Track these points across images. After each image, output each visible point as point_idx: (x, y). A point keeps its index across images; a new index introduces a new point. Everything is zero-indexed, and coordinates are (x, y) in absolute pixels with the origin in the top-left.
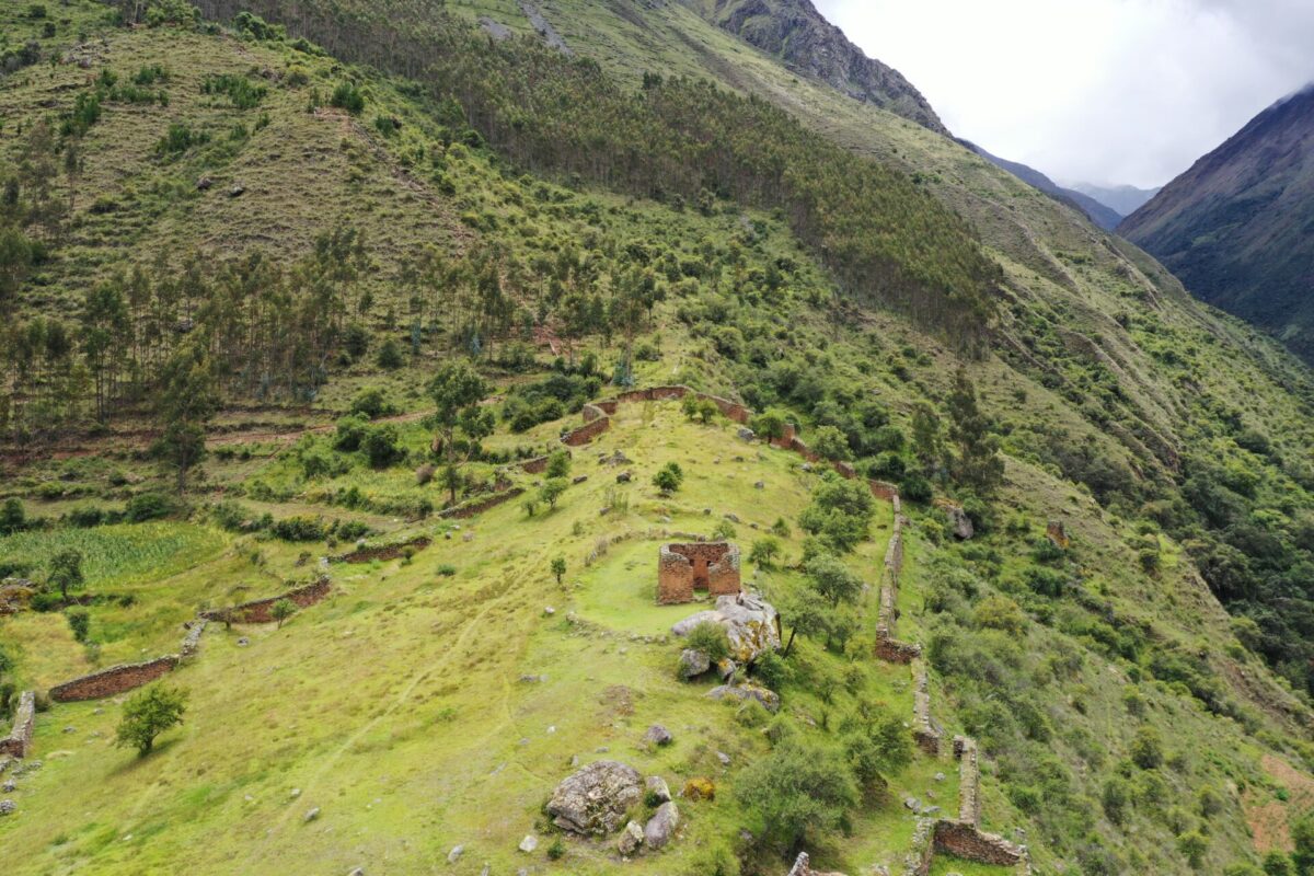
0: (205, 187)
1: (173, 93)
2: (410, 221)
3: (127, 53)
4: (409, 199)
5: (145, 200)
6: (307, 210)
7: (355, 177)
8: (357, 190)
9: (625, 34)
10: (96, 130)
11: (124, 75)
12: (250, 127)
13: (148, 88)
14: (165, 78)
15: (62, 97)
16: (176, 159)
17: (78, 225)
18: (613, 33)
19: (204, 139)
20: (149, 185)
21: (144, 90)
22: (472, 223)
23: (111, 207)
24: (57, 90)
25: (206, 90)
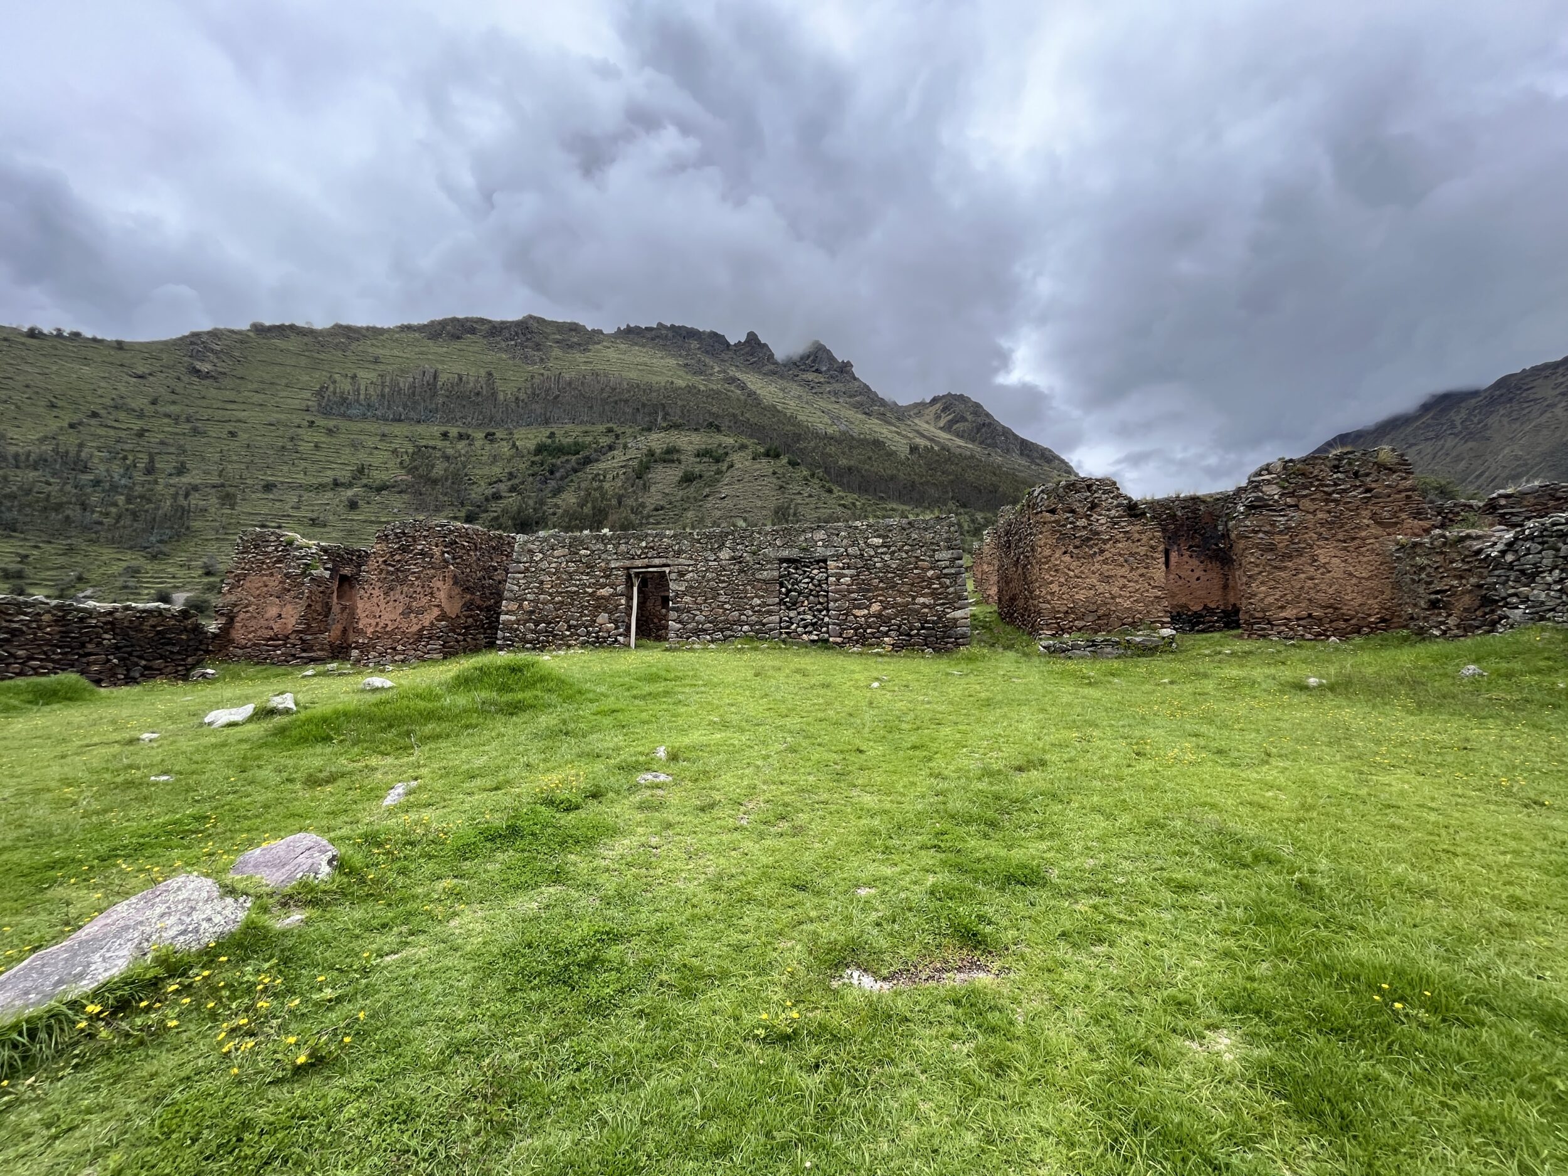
1: (683, 458)
2: (813, 506)
3: (657, 441)
4: (810, 496)
5: (678, 504)
6: (759, 503)
7: (781, 487)
8: (783, 493)
9: (891, 432)
10: (650, 475)
11: (658, 451)
12: (724, 468)
13: (670, 455)
14: (678, 451)
15: (631, 462)
16: (689, 485)
17: (649, 516)
18: (884, 431)
19: (701, 476)
20: (678, 498)
21: (669, 457)
22: (844, 506)
23: (662, 508)
24: (628, 460)
25: (698, 455)
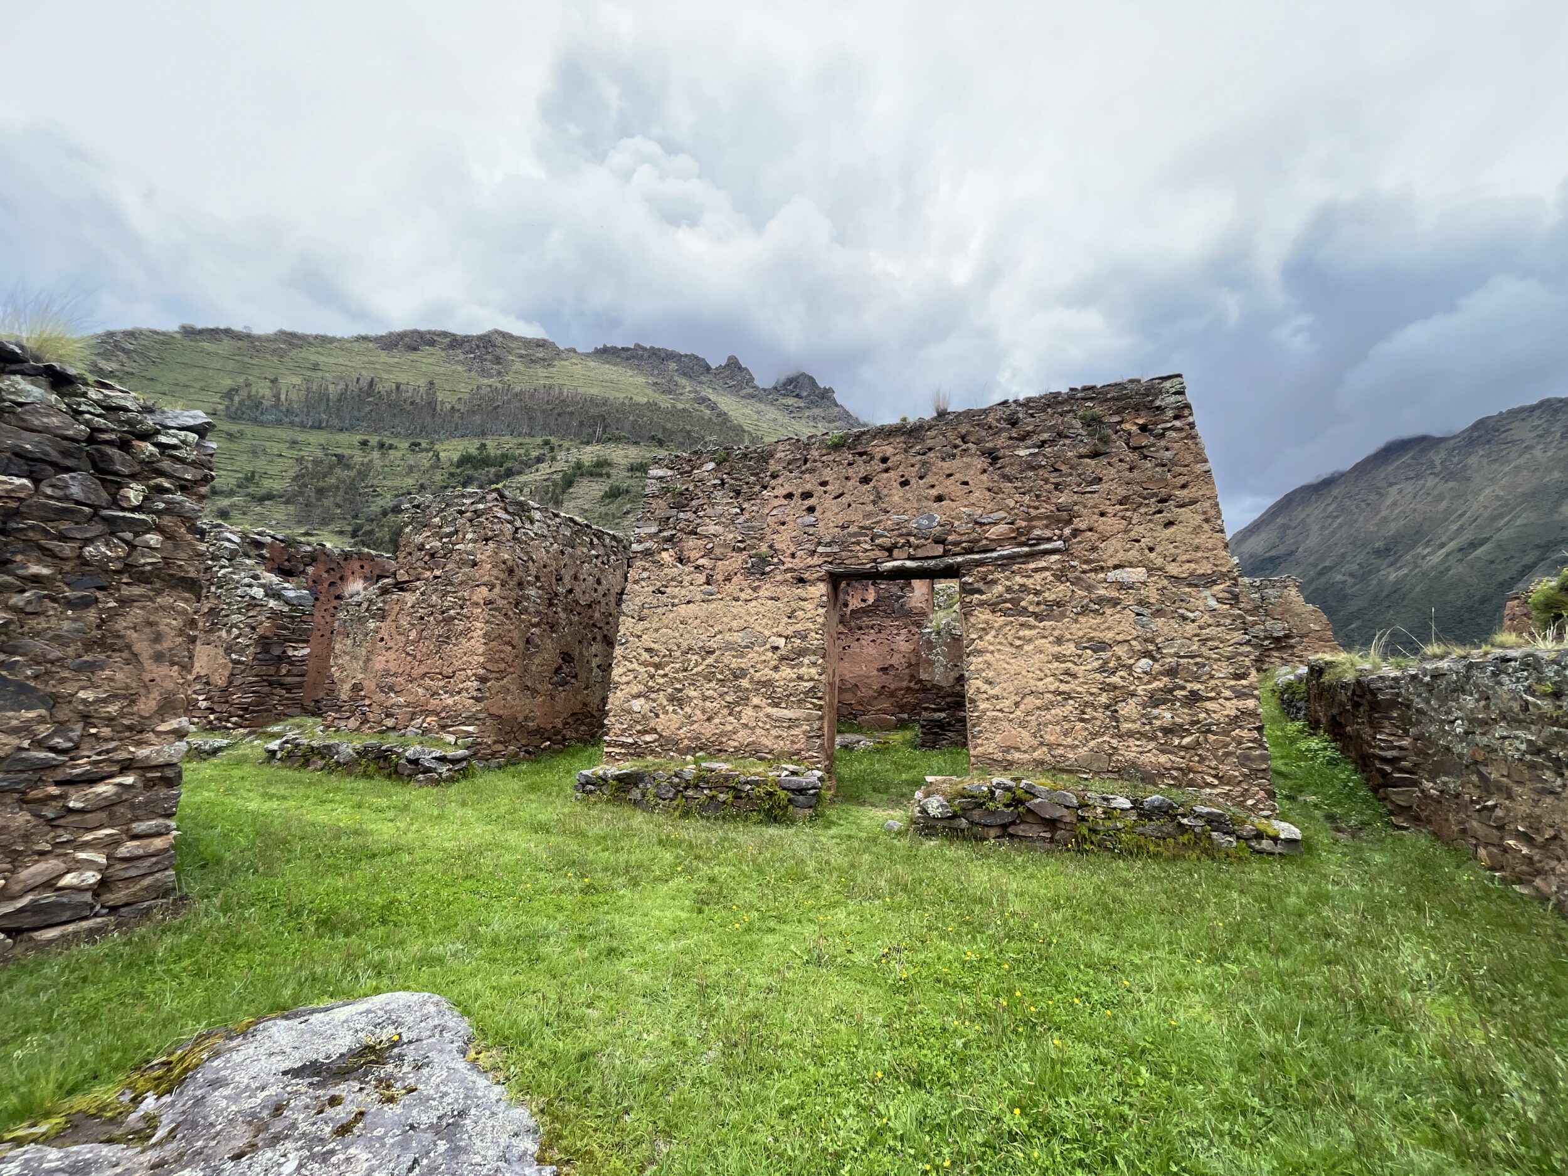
0: (627, 513)
1: (613, 472)
3: (589, 454)
10: (571, 490)
11: (588, 464)
13: (600, 468)
14: (609, 465)
15: (555, 476)
16: (612, 502)
21: (598, 470)
24: (552, 473)
25: (632, 470)
